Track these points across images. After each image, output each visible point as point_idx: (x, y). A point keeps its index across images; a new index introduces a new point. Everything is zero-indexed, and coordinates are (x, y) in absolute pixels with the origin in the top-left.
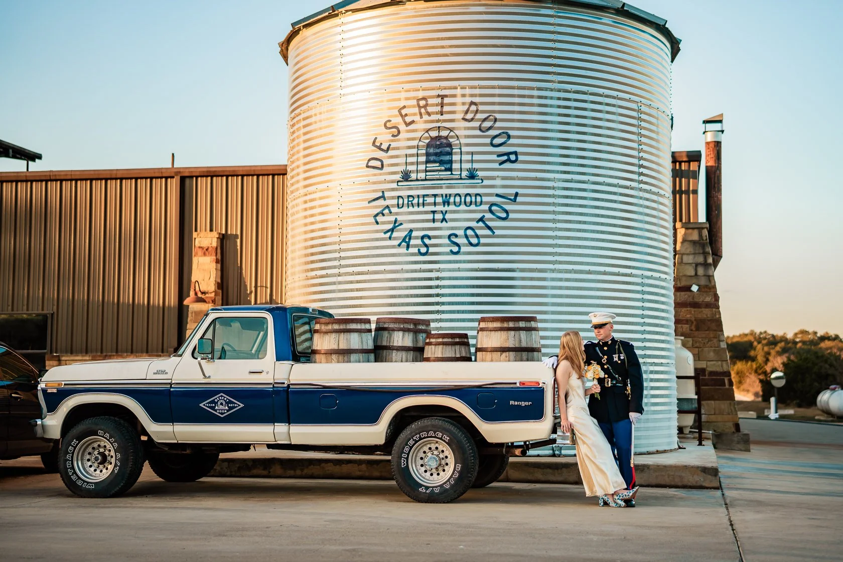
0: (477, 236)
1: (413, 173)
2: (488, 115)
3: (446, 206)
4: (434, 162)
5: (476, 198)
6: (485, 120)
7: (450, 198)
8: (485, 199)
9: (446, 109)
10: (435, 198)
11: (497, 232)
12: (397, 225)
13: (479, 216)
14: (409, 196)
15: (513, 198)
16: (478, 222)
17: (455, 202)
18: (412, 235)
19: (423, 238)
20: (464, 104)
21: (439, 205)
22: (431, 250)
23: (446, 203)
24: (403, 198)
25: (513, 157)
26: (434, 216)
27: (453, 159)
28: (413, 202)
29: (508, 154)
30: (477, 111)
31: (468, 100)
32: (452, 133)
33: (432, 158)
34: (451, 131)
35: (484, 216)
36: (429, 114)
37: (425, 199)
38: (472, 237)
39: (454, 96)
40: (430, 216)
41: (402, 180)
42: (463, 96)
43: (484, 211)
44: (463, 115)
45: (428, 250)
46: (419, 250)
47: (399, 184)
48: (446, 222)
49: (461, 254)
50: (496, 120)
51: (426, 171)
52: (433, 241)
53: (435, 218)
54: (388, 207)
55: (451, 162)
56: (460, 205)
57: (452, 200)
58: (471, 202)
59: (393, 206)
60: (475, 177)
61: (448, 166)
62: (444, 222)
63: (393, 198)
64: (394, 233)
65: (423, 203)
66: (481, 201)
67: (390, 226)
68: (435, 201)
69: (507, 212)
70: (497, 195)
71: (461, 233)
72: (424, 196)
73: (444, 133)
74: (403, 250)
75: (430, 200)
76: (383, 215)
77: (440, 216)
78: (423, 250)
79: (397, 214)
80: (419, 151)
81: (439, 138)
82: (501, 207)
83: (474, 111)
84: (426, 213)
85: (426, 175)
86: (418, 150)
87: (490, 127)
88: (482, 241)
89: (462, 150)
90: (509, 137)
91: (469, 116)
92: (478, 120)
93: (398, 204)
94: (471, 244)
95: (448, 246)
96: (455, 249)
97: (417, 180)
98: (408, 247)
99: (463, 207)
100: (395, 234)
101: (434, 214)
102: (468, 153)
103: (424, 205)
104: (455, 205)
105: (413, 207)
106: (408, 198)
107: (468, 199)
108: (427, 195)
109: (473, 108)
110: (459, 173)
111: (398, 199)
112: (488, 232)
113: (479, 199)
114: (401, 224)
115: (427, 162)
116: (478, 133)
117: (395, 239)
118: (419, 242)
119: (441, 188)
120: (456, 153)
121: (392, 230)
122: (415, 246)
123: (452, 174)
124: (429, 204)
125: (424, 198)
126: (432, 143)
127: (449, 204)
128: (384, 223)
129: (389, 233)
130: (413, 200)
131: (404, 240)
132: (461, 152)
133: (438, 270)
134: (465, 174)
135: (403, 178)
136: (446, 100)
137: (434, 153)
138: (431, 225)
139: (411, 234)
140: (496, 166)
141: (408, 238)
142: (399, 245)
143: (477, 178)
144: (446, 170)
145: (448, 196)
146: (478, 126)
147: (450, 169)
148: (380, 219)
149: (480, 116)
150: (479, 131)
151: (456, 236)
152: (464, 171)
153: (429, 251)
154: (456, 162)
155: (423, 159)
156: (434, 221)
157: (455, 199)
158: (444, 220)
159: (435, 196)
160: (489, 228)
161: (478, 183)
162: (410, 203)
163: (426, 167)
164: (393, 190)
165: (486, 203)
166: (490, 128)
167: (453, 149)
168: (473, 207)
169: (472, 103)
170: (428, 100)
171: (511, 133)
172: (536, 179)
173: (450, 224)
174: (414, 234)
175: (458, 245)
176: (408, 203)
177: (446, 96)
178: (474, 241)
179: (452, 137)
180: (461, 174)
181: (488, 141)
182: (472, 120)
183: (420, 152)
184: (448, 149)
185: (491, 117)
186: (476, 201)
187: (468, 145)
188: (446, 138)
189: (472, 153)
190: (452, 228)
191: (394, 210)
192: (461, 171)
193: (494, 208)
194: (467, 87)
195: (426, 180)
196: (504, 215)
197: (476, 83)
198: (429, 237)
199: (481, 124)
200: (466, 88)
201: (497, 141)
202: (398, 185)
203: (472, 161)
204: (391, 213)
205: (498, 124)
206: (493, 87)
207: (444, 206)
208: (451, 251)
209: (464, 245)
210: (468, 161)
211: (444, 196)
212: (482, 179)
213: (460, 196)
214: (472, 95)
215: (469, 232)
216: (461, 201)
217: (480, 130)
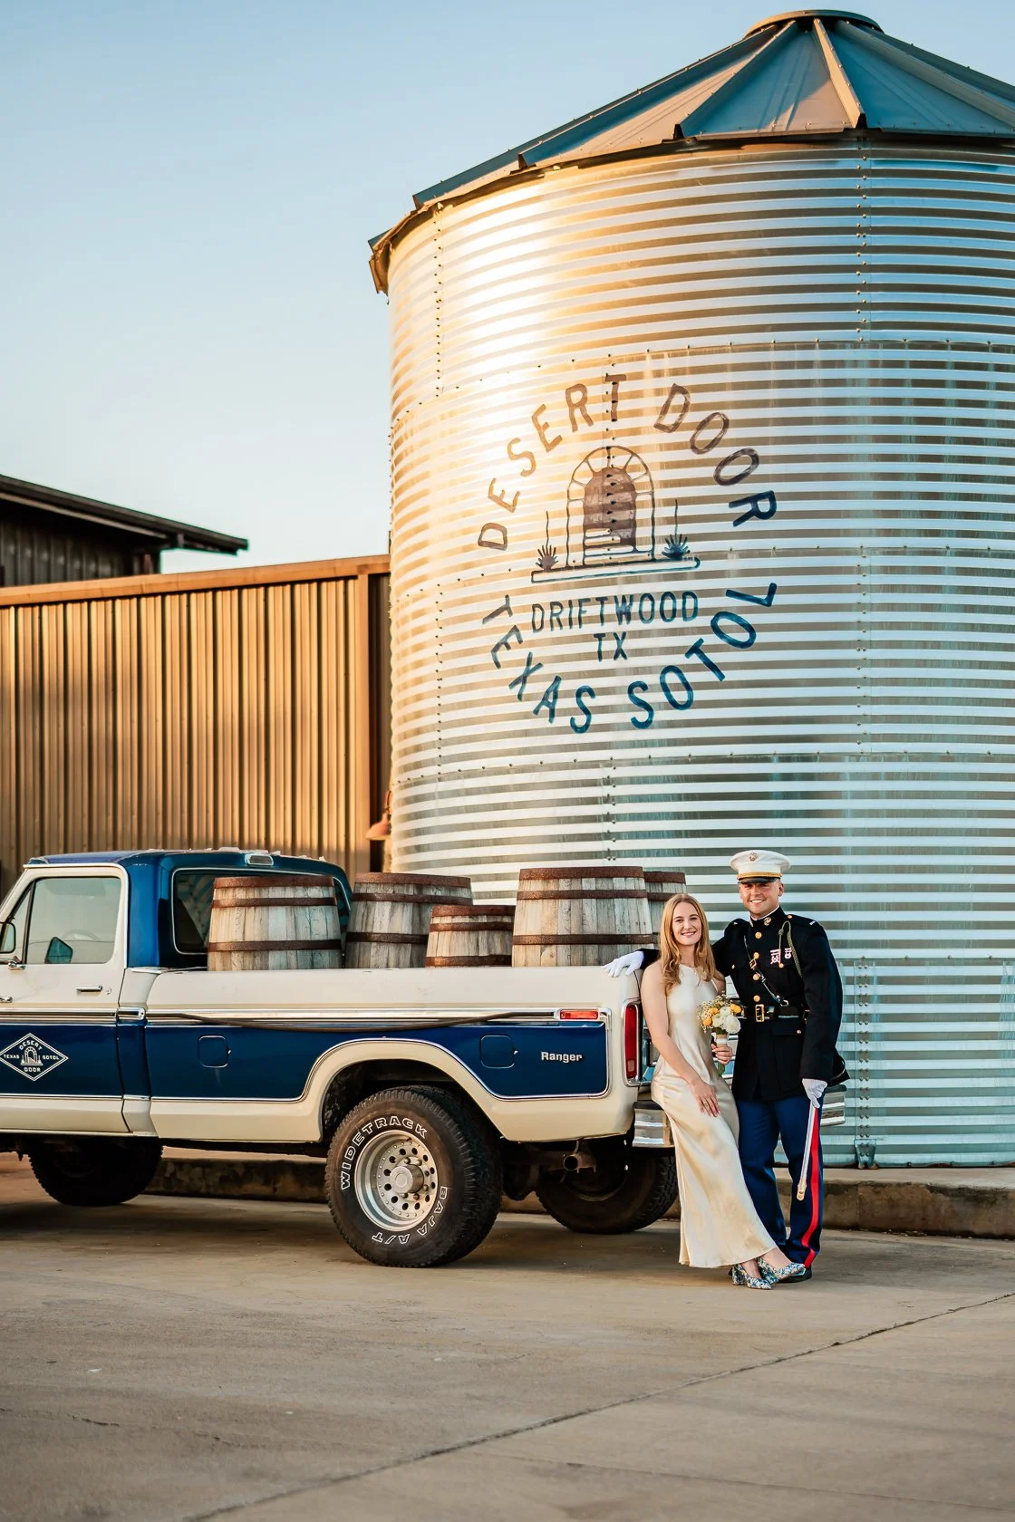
0: (687, 686)
1: (561, 552)
2: (709, 413)
3: (624, 622)
4: (602, 525)
5: (684, 603)
6: (703, 425)
7: (631, 604)
8: (703, 603)
9: (623, 406)
10: (602, 607)
11: (730, 675)
12: (532, 667)
13: (690, 641)
14: (553, 604)
15: (764, 597)
16: (688, 654)
17: (640, 612)
18: (560, 689)
19: (579, 693)
20: (658, 392)
21: (610, 621)
22: (597, 719)
23: (624, 615)
24: (542, 609)
25: (764, 506)
26: (600, 645)
27: (637, 518)
28: (561, 617)
29: (754, 499)
30: (685, 408)
31: (667, 382)
32: (634, 458)
33: (596, 518)
34: (633, 454)
35: (701, 641)
36: (589, 420)
37: (584, 608)
38: (677, 687)
39: (638, 376)
40: (593, 647)
41: (540, 569)
42: (658, 374)
43: (702, 630)
44: (658, 416)
45: (589, 720)
46: (572, 720)
47: (537, 577)
48: (625, 656)
49: (653, 728)
50: (726, 424)
51: (585, 547)
52: (600, 700)
53: (603, 649)
54: (515, 629)
55: (632, 524)
56: (652, 618)
57: (635, 608)
58: (674, 610)
59: (525, 626)
60: (682, 554)
61: (626, 533)
62: (620, 658)
63: (523, 609)
64: (528, 685)
65: (580, 618)
66: (696, 608)
67: (520, 671)
68: (602, 611)
69: (750, 629)
70: (730, 593)
71: (652, 679)
72: (581, 602)
73: (619, 461)
74: (542, 722)
75: (593, 610)
76: (508, 647)
77: (610, 645)
78: (581, 720)
79: (532, 644)
80: (571, 503)
81: (608, 472)
82: (739, 620)
83: (679, 406)
84: (585, 638)
85: (585, 556)
86: (570, 501)
87: (713, 441)
88: (699, 695)
89: (656, 498)
90: (756, 460)
91: (670, 419)
92: (689, 427)
93: (533, 623)
94: (675, 705)
95: (629, 709)
96: (642, 716)
97: (568, 568)
98: (552, 714)
99: (658, 623)
100: (530, 688)
101: (600, 640)
102: (667, 502)
103: (580, 621)
104: (642, 619)
105: (561, 626)
106: (552, 609)
107: (668, 604)
108: (587, 600)
109: (679, 400)
110: (650, 547)
111: (534, 611)
112: (710, 676)
113: (690, 603)
114: (540, 665)
115: (586, 527)
116: (689, 455)
117: (530, 698)
118: (571, 703)
119: (614, 582)
120: (643, 505)
121: (523, 680)
122: (565, 712)
123: (635, 551)
124: (591, 620)
125: (580, 606)
126: (595, 484)
127: (629, 619)
128: (510, 664)
129: (520, 685)
130: (560, 612)
131: (545, 699)
132: (653, 500)
133: (610, 763)
134: (661, 548)
135: (541, 566)
136: (624, 387)
137: (599, 506)
138: (595, 665)
139: (557, 686)
140: (727, 526)
141: (551, 695)
142: (536, 712)
143: (687, 556)
144: (624, 542)
145: (628, 599)
146: (688, 440)
147: (631, 541)
148: (503, 655)
149: (693, 417)
150: (690, 451)
151: (644, 687)
152: (659, 543)
153: (591, 723)
154: (643, 523)
155: (578, 520)
156: (600, 655)
157: (641, 605)
158: (619, 653)
159: (602, 600)
160: (712, 667)
161: (689, 568)
162: (554, 618)
163: (585, 538)
164: (525, 591)
165: (706, 612)
166: (714, 443)
167: (637, 494)
168: (678, 622)
169: (676, 389)
170: (588, 388)
171: (760, 450)
172: (818, 552)
173: (634, 662)
174: (564, 686)
175: (647, 707)
176: (551, 620)
177: (623, 377)
178: (681, 696)
179: (635, 469)
180: (653, 550)
181: (709, 472)
182: (676, 426)
183: (573, 505)
184: (627, 496)
185: (717, 419)
186: (684, 608)
187: (667, 484)
188: (623, 471)
189: (677, 502)
190: (637, 671)
191: (527, 635)
192: (654, 543)
193: (722, 622)
194: (666, 354)
195: (584, 566)
196: (743, 637)
197: (682, 343)
198: (591, 693)
199: (694, 436)
200: (662, 357)
201: (730, 471)
202: (533, 581)
203: (676, 520)
204: (520, 642)
205: (732, 433)
206: (720, 350)
207: (620, 620)
208: (634, 721)
209: (662, 707)
210: (669, 521)
211: (620, 600)
212: (697, 559)
213: (651, 598)
214: (675, 372)
215: (672, 678)
216: (653, 610)
217: (693, 447)
